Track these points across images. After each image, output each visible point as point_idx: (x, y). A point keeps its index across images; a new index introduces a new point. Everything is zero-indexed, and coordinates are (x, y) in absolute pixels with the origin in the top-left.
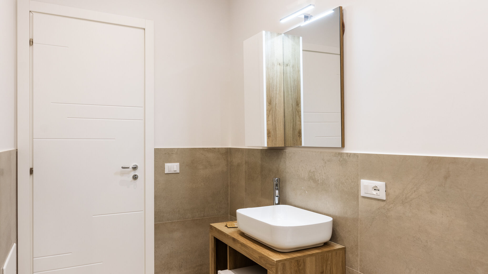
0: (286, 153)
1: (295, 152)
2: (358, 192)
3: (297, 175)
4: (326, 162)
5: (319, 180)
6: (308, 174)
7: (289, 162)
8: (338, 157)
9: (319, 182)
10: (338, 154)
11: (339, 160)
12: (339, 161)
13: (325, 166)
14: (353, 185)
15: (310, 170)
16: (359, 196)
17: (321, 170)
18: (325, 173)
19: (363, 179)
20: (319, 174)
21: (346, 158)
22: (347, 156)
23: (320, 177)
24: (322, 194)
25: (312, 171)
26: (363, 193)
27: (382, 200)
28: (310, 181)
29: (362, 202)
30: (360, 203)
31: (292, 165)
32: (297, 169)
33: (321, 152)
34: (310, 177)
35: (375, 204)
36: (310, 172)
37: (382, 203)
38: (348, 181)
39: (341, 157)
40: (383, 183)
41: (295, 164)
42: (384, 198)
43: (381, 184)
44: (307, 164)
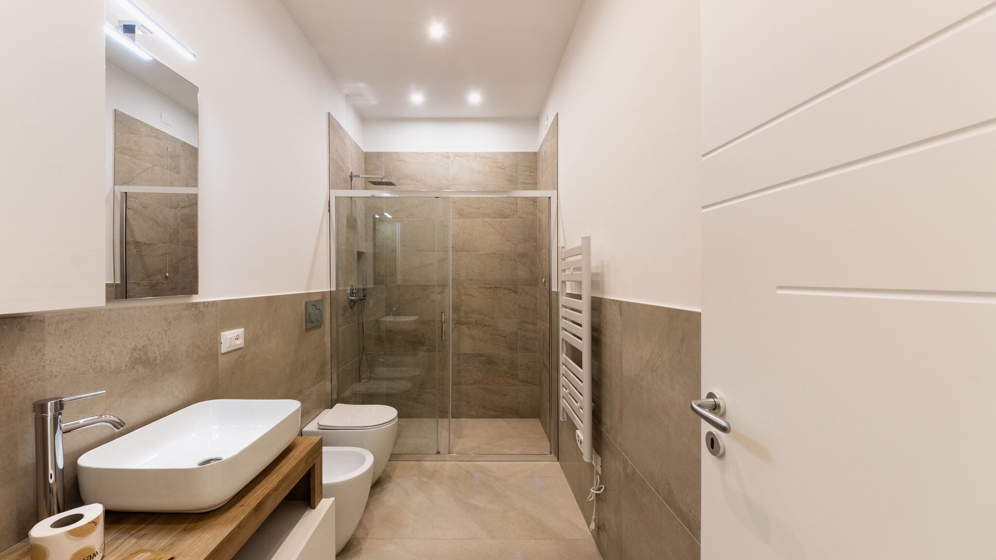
1: (84, 316)
2: (217, 351)
3: (94, 369)
5: (157, 358)
6: (129, 356)
8: (191, 309)
9: (158, 362)
10: (190, 305)
11: (193, 314)
13: (170, 329)
14: (212, 343)
15: (136, 345)
16: (219, 354)
17: (162, 338)
18: (168, 342)
19: (223, 331)
20: (158, 346)
21: (203, 309)
22: (205, 306)
23: (158, 351)
24: (163, 380)
25: (140, 347)
26: (224, 349)
27: (241, 348)
28: (136, 367)
29: (222, 361)
30: (220, 364)
31: (74, 350)
32: (95, 355)
33: (161, 307)
34: (135, 359)
35: (234, 356)
36: (136, 350)
37: (240, 352)
38: (205, 341)
39: (196, 309)
40: (242, 329)
41: (87, 344)
42: (243, 345)
43: (240, 331)
44: (126, 335)
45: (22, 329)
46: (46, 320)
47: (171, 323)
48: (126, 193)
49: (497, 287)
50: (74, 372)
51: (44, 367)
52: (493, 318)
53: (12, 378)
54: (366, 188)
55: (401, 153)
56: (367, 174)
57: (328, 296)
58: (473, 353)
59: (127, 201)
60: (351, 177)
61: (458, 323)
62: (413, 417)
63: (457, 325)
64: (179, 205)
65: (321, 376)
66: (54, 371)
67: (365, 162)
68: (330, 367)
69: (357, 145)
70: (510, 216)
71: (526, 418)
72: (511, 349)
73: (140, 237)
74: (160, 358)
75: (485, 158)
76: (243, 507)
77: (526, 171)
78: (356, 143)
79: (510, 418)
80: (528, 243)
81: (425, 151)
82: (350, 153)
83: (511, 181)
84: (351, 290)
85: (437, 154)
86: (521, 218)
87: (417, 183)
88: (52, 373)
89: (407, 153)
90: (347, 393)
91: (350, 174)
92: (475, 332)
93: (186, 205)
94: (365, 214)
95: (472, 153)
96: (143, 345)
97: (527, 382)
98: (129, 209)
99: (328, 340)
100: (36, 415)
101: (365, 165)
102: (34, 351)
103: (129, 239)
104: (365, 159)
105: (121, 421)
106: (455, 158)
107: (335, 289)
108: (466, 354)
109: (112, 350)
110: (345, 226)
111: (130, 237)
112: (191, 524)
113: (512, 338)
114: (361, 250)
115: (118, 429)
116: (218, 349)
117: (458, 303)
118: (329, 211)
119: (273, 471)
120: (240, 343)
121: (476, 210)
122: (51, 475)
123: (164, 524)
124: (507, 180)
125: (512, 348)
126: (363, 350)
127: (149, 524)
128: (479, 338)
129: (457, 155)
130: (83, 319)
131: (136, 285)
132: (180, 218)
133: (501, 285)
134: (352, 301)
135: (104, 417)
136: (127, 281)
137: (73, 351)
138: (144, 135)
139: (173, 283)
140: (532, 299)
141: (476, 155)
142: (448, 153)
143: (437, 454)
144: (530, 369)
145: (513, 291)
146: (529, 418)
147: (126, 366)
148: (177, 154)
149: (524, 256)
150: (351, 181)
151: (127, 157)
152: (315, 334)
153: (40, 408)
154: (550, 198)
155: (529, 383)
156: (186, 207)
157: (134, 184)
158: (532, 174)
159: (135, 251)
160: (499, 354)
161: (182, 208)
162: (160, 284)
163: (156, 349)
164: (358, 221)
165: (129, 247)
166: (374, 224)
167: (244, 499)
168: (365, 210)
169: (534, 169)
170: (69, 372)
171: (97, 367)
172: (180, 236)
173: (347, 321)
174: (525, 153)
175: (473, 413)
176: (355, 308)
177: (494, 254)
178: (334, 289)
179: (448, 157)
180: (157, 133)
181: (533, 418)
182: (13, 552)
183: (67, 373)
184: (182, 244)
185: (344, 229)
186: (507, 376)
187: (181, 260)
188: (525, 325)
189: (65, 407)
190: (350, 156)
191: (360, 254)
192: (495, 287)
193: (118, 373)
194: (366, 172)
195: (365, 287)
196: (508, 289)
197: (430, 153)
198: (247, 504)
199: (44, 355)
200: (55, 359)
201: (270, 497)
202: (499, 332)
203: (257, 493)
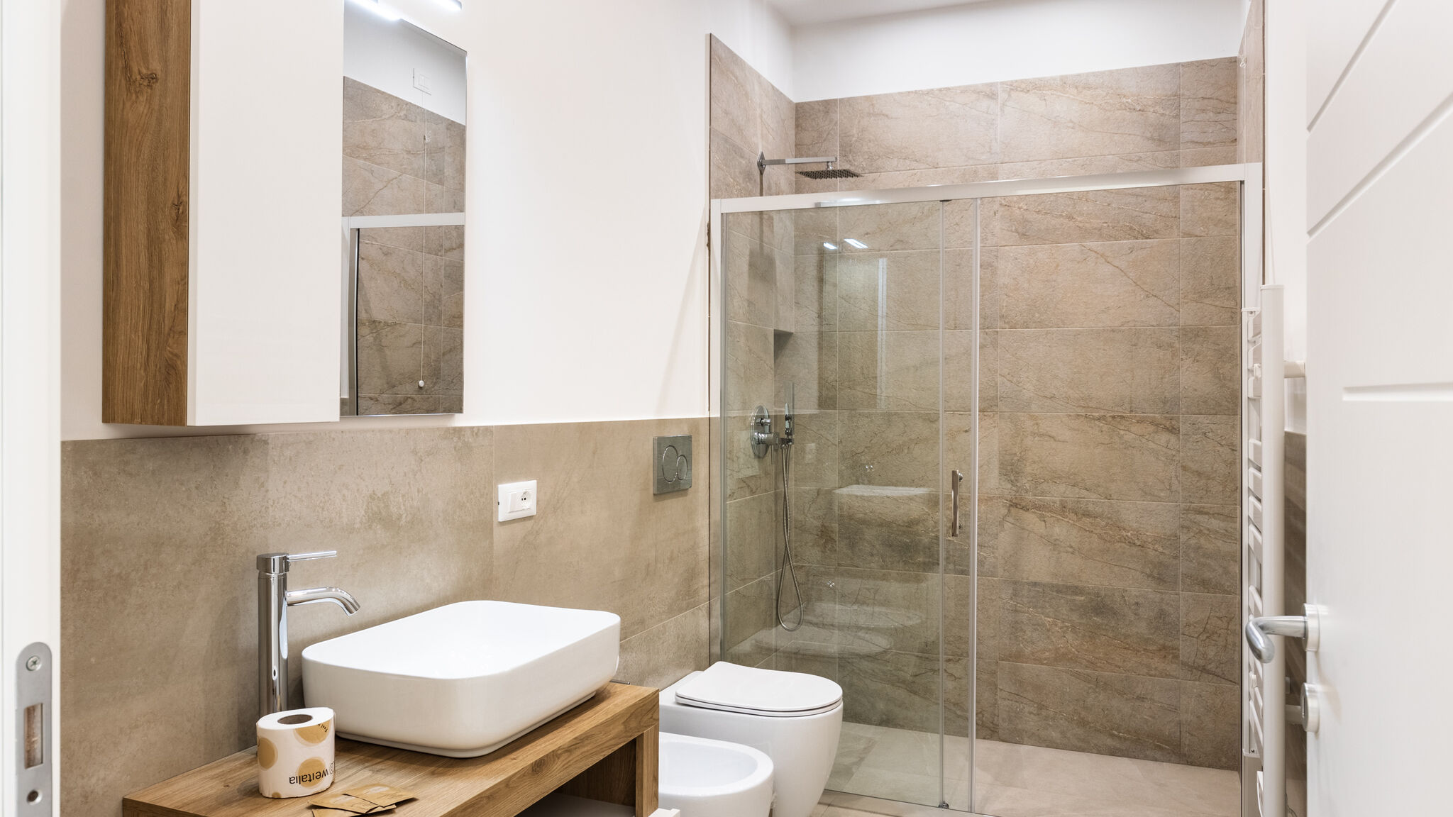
0: (271, 446)
1: (311, 438)
2: (492, 516)
3: (322, 522)
4: (423, 458)
5: (401, 516)
6: (364, 507)
7: (285, 483)
8: (452, 438)
9: (403, 522)
10: (451, 432)
11: (455, 448)
12: (455, 450)
13: (420, 470)
14: (484, 502)
15: (374, 491)
16: (495, 524)
17: (409, 484)
18: (418, 491)
19: (501, 483)
20: (403, 496)
21: (470, 440)
22: (473, 435)
23: (404, 505)
24: (410, 555)
25: (379, 495)
26: (503, 514)
27: (530, 518)
28: (373, 527)
29: (500, 535)
30: (495, 540)
31: (299, 488)
32: (323, 500)
33: (408, 431)
34: (373, 514)
35: (519, 529)
36: (374, 499)
37: (529, 524)
38: (472, 496)
39: (459, 438)
40: (534, 482)
41: (314, 481)
42: (533, 512)
43: (530, 485)
44: (362, 473)
45: (246, 452)
46: (269, 441)
47: (422, 460)
48: (359, 230)
49: (1122, 417)
50: (299, 522)
51: (267, 508)
52: (1109, 497)
53: (236, 519)
54: (798, 190)
55: (879, 97)
56: (801, 156)
57: (704, 429)
58: (1055, 582)
59: (360, 244)
60: (761, 166)
61: (1015, 505)
62: (902, 727)
63: (1013, 510)
64: (442, 246)
65: (686, 598)
66: (277, 517)
67: (797, 126)
68: (706, 582)
69: (778, 90)
70: (1156, 232)
71: (1201, 765)
72: (1160, 580)
73: (379, 312)
74: (406, 517)
75: (1089, 88)
76: (515, 761)
77: (1203, 111)
78: (773, 87)
79: (1156, 760)
80: (1206, 301)
81: (935, 85)
82: (758, 112)
83: (1161, 141)
84: (757, 417)
85: (965, 90)
86: (1190, 235)
87: (915, 164)
88: (275, 519)
89: (891, 95)
90: (746, 646)
91: (757, 158)
92: (1060, 530)
93: (454, 246)
94: (796, 245)
95: (1054, 79)
96: (383, 492)
97: (1204, 670)
98: (363, 259)
99: (702, 522)
100: (260, 572)
101: (796, 134)
102: (256, 485)
103: (363, 315)
104: (797, 119)
105: (355, 601)
106: (1010, 95)
107: (719, 416)
108: (1035, 584)
109: (344, 496)
110: (746, 276)
111: (364, 312)
112: (441, 769)
113: (1161, 549)
114: (782, 328)
115: (351, 612)
116: (492, 513)
117: (1015, 454)
118: (709, 245)
119: (567, 725)
120: (530, 507)
121: (1067, 221)
122: (275, 671)
123: (405, 762)
124: (1148, 139)
125: (1161, 576)
126: (784, 558)
127: (388, 759)
128: (1071, 547)
129: (1014, 87)
130: (310, 443)
131: (372, 402)
132: (443, 272)
133: (1131, 411)
134: (760, 442)
135: (334, 590)
136: (359, 394)
137: (299, 491)
138: (388, 116)
139: (431, 399)
140: (1221, 449)
141: (1065, 83)
142: (991, 85)
143: (939, 807)
144: (1215, 637)
145: (1166, 429)
146: (1209, 766)
147: (361, 523)
148: (440, 145)
149: (1197, 335)
150: (761, 173)
151: (360, 162)
152: (673, 505)
153: (264, 564)
154: (1242, 182)
155: (1208, 672)
156: (453, 249)
157: (371, 213)
158: (1223, 116)
159: (370, 338)
160: (1125, 591)
161: (447, 251)
162: (410, 400)
163: (401, 501)
164: (778, 262)
165: (364, 331)
166: (820, 267)
167: (518, 752)
168: (795, 237)
169: (1228, 102)
170: (293, 521)
171: (325, 518)
172: (443, 308)
173: (749, 486)
174: (1200, 65)
175: (1055, 735)
176: (768, 458)
177: (1113, 331)
178: (716, 414)
179: (992, 96)
180: (407, 110)
181: (1222, 768)
182: (236, 760)
183: (291, 523)
184: (446, 322)
185: (742, 282)
186: (1145, 650)
187: (444, 354)
188: (1199, 518)
189: (290, 568)
190: (759, 120)
191: (782, 339)
192: (1113, 417)
193: (350, 533)
194: (799, 149)
195: (792, 413)
196: (1152, 423)
197: (948, 89)
198: (521, 758)
199: (267, 491)
200: (278, 498)
201: (559, 758)
202: (1125, 534)
203: (538, 748)
